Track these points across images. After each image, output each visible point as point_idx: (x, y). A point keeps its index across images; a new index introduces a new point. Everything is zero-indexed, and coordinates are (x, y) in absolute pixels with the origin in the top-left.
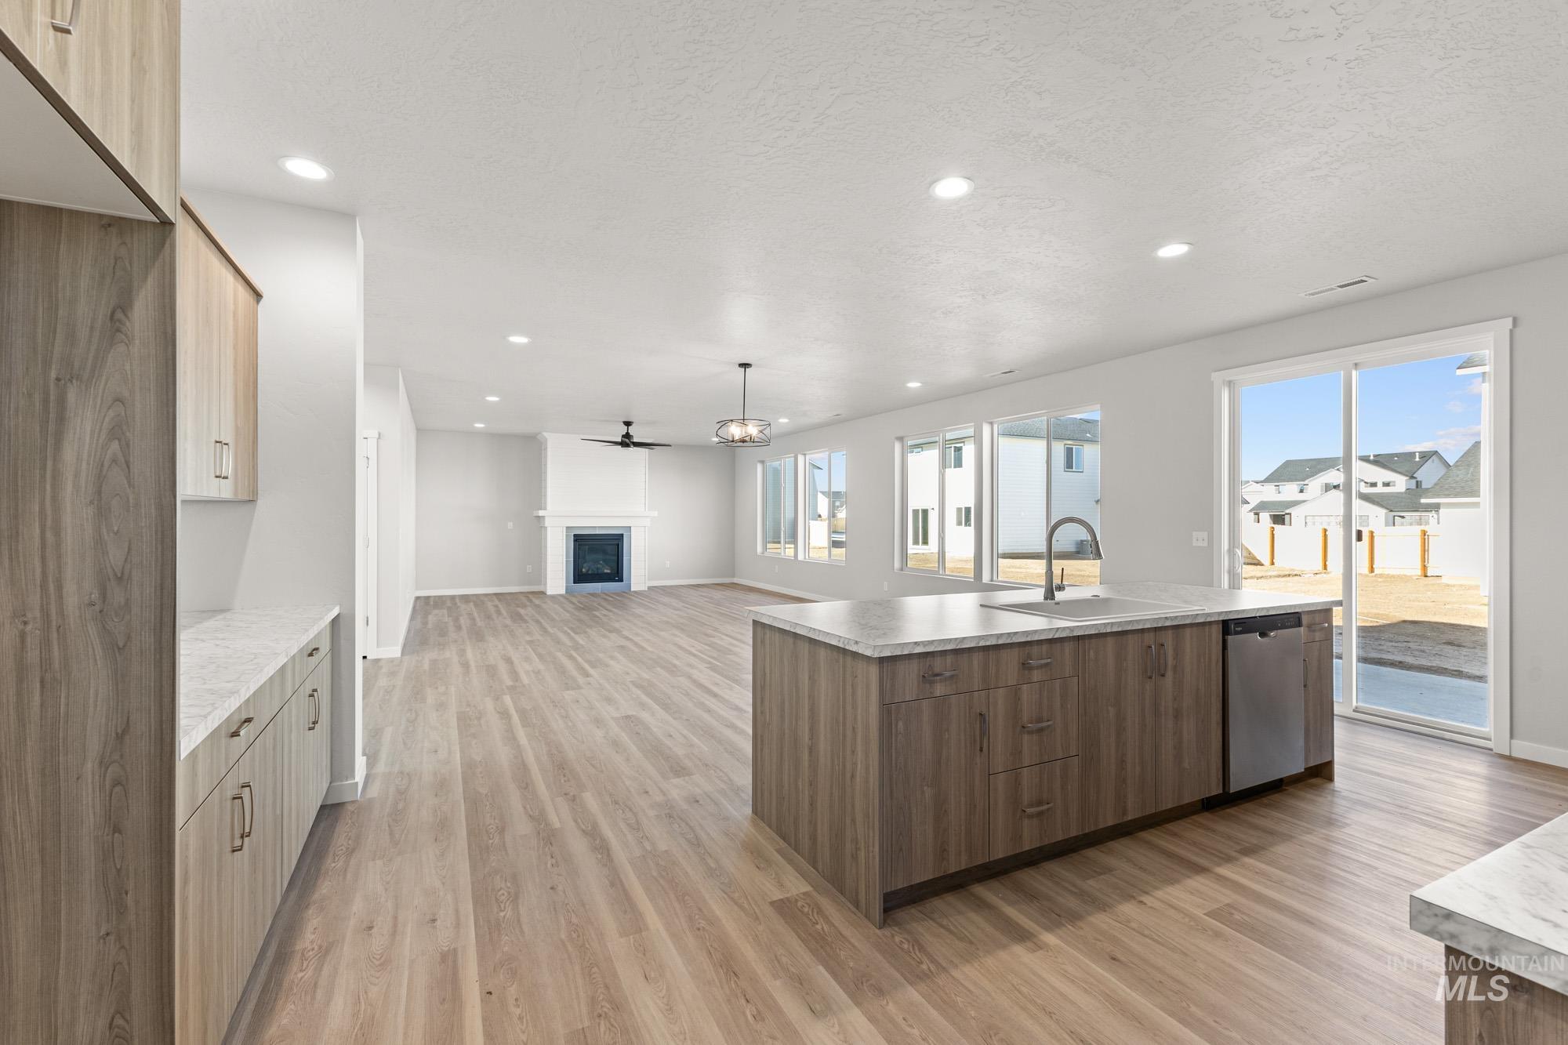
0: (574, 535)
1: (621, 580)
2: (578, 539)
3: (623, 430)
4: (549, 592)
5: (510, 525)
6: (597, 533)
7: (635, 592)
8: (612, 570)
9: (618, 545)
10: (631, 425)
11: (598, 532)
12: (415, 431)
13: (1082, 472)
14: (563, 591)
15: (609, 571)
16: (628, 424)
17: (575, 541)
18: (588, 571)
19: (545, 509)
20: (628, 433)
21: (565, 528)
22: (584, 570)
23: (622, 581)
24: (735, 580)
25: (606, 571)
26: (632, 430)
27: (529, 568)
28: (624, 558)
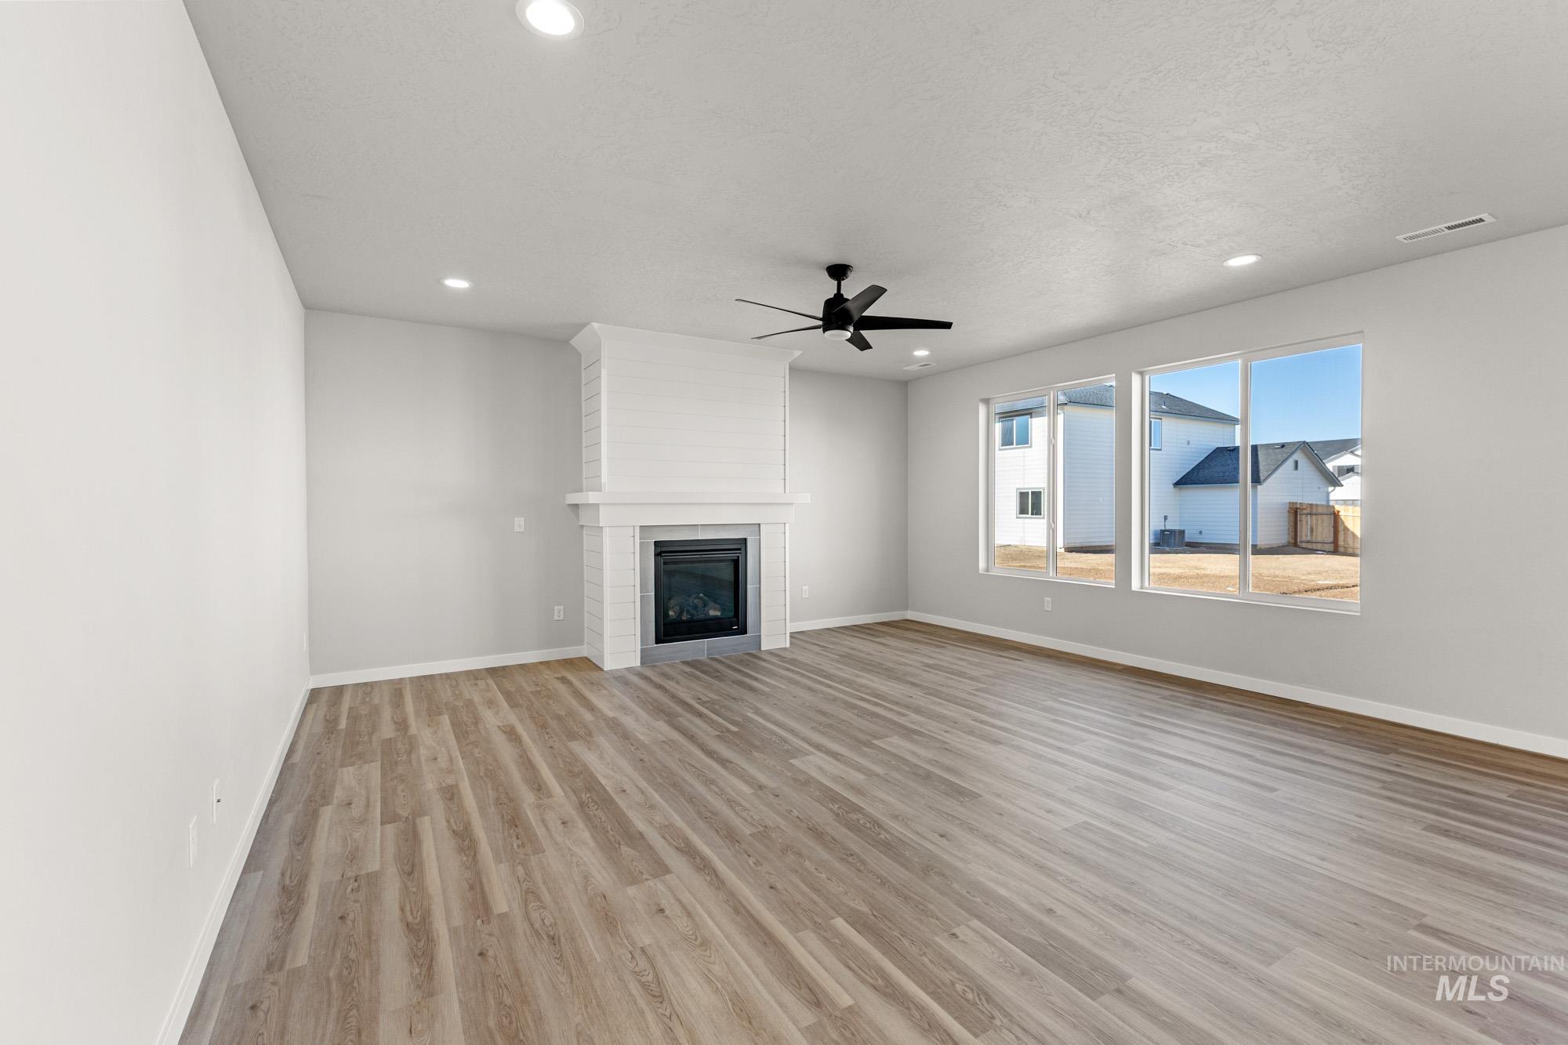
0: (656, 543)
1: (743, 631)
2: (663, 550)
4: (609, 665)
5: (519, 523)
6: (700, 538)
7: (770, 652)
8: (723, 610)
9: (736, 562)
11: (701, 536)
12: (299, 310)
13: (1160, 450)
14: (635, 662)
15: (718, 613)
17: (657, 555)
19: (598, 488)
21: (637, 530)
22: (671, 613)
23: (745, 632)
24: (910, 615)
25: (712, 613)
27: (558, 612)
28: (749, 587)
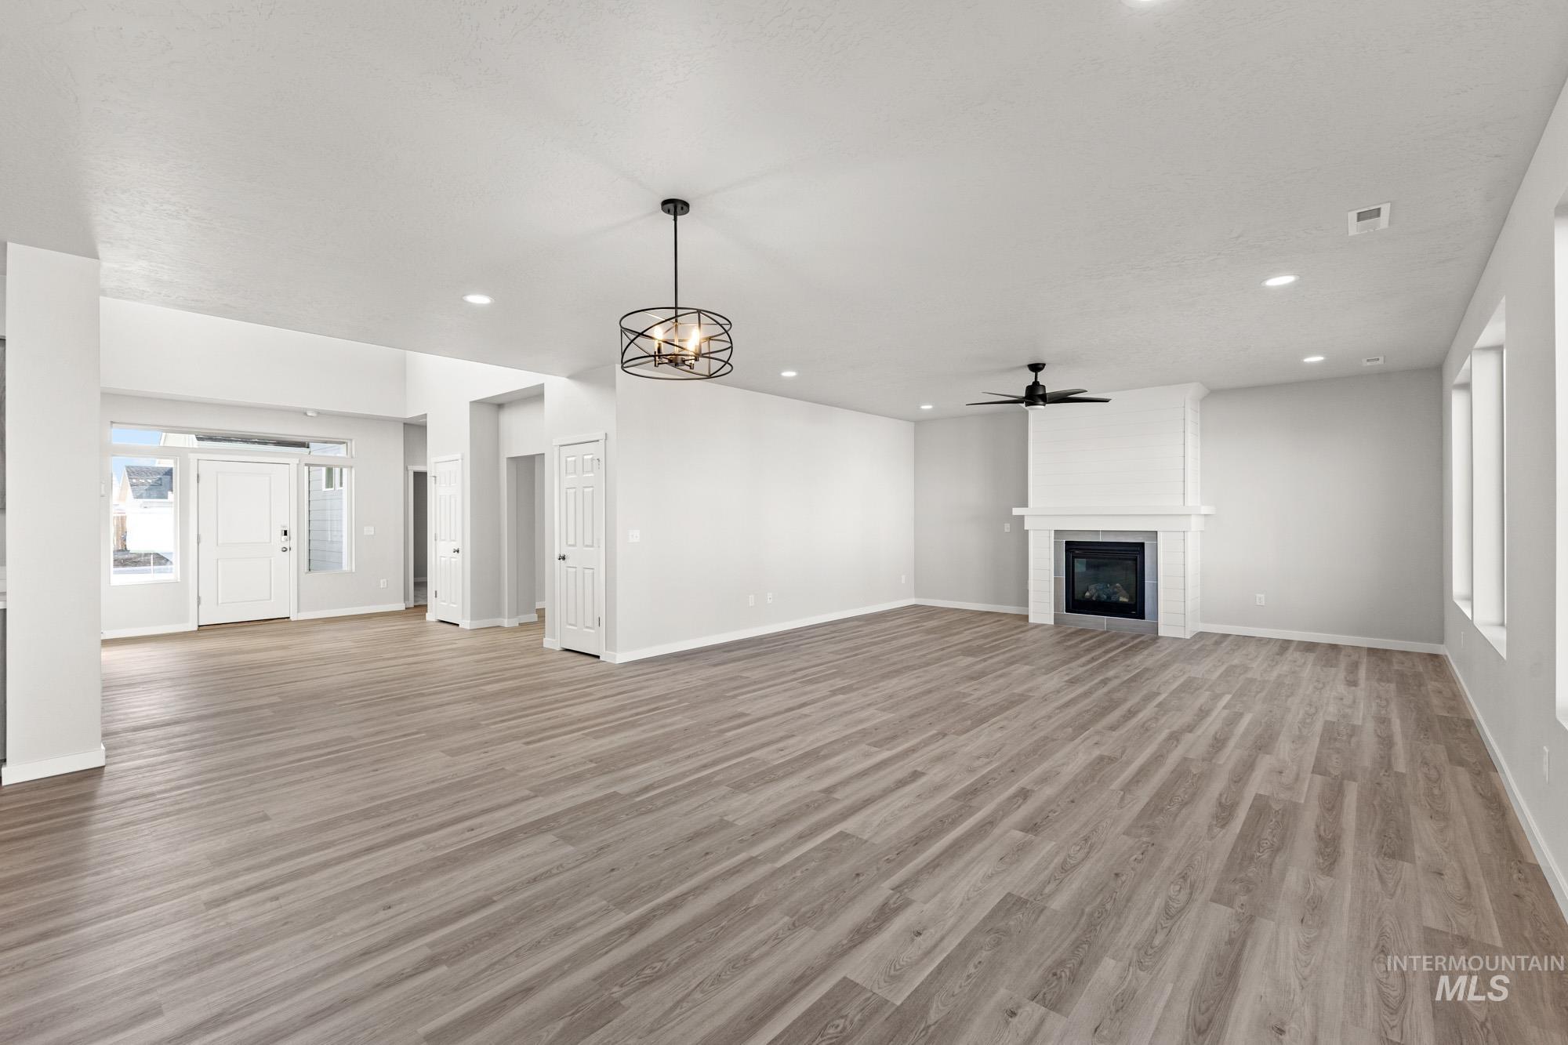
3: (1029, 378)
10: (1041, 369)
16: (1036, 368)
18: (1092, 596)
20: (1036, 383)
26: (1043, 378)
